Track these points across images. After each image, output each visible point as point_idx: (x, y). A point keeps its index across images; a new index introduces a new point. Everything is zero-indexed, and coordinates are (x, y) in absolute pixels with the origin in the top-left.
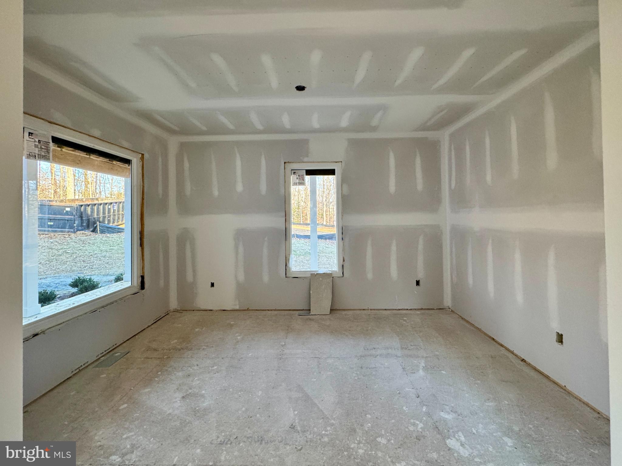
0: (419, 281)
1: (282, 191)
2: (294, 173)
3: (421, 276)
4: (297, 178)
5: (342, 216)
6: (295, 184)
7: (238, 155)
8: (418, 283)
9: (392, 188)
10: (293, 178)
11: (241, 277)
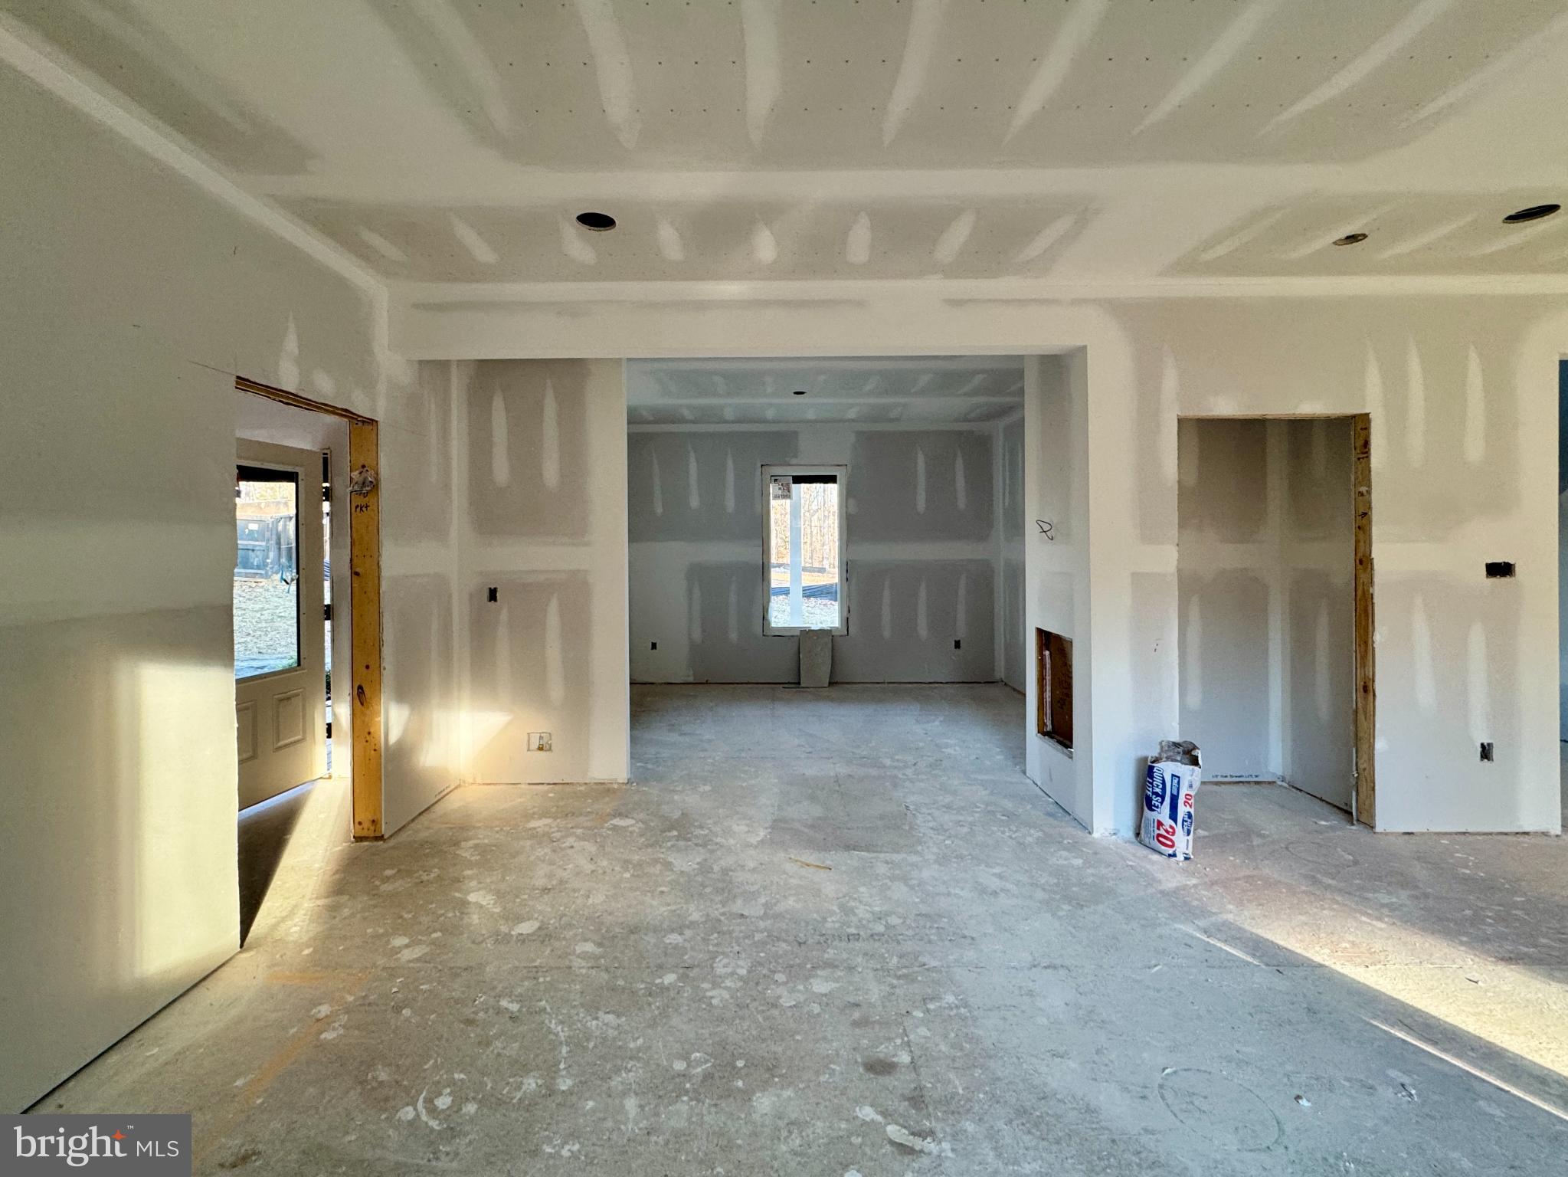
0: (959, 641)
1: (758, 507)
2: (776, 480)
3: (961, 633)
4: (780, 489)
5: (847, 545)
6: (776, 497)
7: (692, 454)
8: (957, 644)
9: (921, 504)
10: (773, 489)
11: (697, 635)
